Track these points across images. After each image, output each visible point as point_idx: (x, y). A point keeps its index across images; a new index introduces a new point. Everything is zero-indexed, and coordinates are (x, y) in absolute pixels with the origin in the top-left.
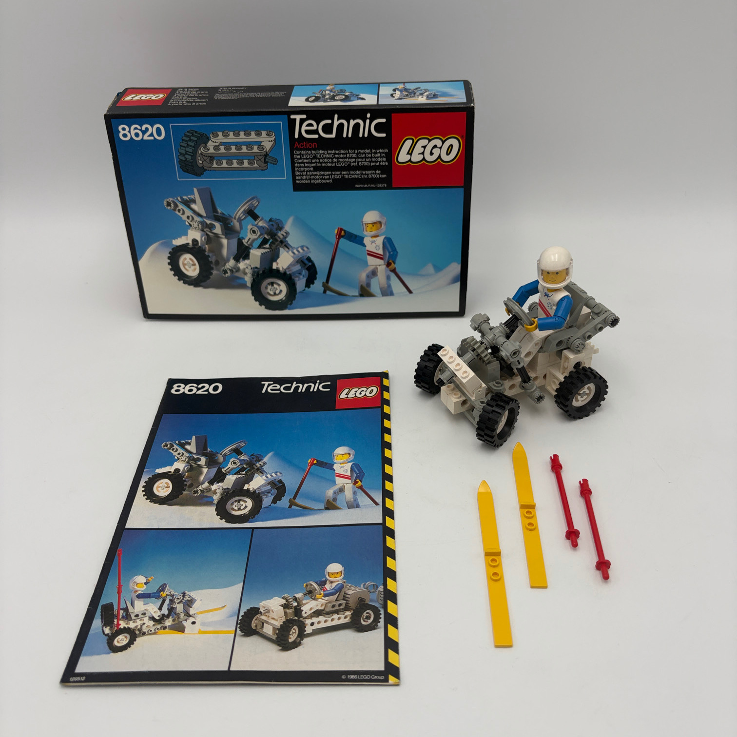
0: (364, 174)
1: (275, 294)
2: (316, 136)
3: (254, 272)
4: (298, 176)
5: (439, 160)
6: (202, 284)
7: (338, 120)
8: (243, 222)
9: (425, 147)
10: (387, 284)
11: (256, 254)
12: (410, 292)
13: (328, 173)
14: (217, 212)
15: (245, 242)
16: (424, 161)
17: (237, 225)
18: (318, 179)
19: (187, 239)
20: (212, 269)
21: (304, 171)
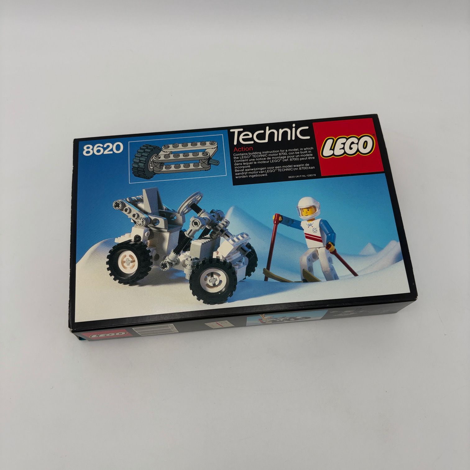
0: (295, 167)
1: (215, 285)
2: (252, 142)
3: (194, 263)
4: (237, 172)
5: (358, 153)
6: (139, 281)
7: (269, 130)
8: (186, 215)
9: (344, 144)
10: (330, 267)
11: (197, 244)
12: (355, 274)
13: (263, 169)
14: (162, 208)
15: (186, 234)
16: (345, 154)
17: (180, 218)
18: (255, 174)
19: (130, 236)
20: (151, 264)
21: (242, 169)
